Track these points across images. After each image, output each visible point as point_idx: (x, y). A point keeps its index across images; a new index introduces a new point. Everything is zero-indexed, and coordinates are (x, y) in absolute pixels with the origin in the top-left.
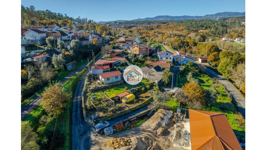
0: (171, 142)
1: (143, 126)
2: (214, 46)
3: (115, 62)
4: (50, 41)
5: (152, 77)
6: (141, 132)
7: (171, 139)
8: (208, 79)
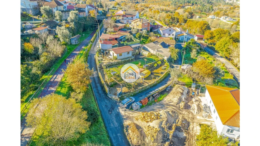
0: (194, 114)
1: (165, 101)
2: (206, 24)
3: (120, 37)
4: (46, 11)
5: (160, 53)
6: (166, 106)
7: (193, 112)
8: (208, 56)
